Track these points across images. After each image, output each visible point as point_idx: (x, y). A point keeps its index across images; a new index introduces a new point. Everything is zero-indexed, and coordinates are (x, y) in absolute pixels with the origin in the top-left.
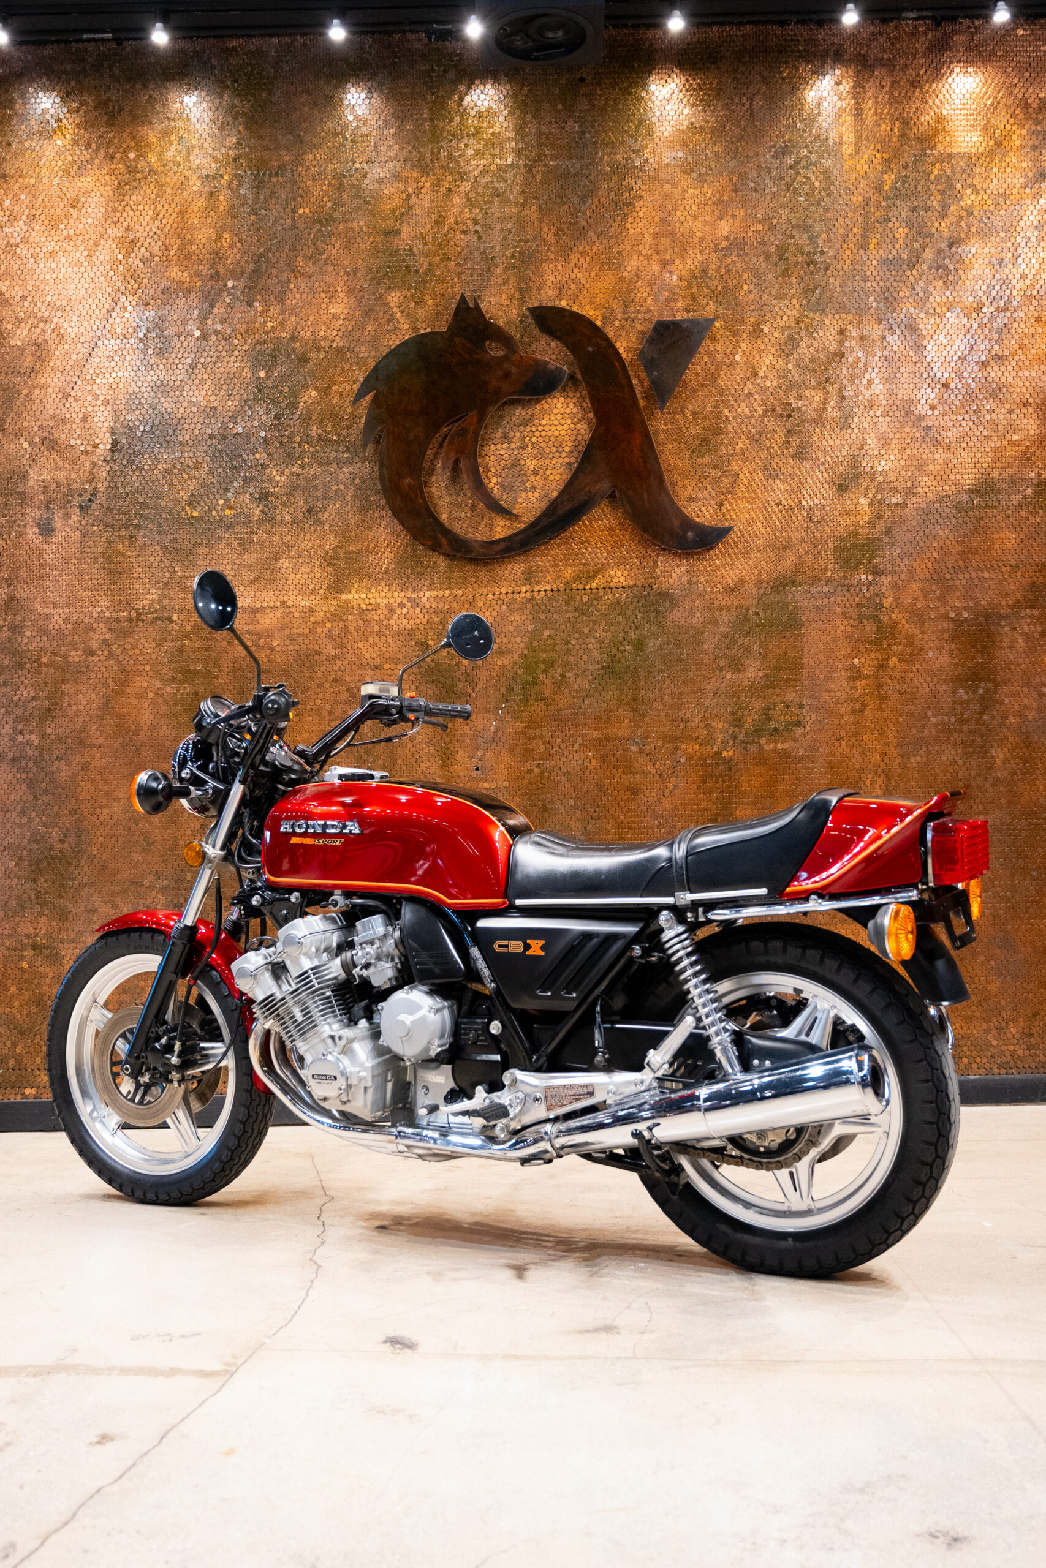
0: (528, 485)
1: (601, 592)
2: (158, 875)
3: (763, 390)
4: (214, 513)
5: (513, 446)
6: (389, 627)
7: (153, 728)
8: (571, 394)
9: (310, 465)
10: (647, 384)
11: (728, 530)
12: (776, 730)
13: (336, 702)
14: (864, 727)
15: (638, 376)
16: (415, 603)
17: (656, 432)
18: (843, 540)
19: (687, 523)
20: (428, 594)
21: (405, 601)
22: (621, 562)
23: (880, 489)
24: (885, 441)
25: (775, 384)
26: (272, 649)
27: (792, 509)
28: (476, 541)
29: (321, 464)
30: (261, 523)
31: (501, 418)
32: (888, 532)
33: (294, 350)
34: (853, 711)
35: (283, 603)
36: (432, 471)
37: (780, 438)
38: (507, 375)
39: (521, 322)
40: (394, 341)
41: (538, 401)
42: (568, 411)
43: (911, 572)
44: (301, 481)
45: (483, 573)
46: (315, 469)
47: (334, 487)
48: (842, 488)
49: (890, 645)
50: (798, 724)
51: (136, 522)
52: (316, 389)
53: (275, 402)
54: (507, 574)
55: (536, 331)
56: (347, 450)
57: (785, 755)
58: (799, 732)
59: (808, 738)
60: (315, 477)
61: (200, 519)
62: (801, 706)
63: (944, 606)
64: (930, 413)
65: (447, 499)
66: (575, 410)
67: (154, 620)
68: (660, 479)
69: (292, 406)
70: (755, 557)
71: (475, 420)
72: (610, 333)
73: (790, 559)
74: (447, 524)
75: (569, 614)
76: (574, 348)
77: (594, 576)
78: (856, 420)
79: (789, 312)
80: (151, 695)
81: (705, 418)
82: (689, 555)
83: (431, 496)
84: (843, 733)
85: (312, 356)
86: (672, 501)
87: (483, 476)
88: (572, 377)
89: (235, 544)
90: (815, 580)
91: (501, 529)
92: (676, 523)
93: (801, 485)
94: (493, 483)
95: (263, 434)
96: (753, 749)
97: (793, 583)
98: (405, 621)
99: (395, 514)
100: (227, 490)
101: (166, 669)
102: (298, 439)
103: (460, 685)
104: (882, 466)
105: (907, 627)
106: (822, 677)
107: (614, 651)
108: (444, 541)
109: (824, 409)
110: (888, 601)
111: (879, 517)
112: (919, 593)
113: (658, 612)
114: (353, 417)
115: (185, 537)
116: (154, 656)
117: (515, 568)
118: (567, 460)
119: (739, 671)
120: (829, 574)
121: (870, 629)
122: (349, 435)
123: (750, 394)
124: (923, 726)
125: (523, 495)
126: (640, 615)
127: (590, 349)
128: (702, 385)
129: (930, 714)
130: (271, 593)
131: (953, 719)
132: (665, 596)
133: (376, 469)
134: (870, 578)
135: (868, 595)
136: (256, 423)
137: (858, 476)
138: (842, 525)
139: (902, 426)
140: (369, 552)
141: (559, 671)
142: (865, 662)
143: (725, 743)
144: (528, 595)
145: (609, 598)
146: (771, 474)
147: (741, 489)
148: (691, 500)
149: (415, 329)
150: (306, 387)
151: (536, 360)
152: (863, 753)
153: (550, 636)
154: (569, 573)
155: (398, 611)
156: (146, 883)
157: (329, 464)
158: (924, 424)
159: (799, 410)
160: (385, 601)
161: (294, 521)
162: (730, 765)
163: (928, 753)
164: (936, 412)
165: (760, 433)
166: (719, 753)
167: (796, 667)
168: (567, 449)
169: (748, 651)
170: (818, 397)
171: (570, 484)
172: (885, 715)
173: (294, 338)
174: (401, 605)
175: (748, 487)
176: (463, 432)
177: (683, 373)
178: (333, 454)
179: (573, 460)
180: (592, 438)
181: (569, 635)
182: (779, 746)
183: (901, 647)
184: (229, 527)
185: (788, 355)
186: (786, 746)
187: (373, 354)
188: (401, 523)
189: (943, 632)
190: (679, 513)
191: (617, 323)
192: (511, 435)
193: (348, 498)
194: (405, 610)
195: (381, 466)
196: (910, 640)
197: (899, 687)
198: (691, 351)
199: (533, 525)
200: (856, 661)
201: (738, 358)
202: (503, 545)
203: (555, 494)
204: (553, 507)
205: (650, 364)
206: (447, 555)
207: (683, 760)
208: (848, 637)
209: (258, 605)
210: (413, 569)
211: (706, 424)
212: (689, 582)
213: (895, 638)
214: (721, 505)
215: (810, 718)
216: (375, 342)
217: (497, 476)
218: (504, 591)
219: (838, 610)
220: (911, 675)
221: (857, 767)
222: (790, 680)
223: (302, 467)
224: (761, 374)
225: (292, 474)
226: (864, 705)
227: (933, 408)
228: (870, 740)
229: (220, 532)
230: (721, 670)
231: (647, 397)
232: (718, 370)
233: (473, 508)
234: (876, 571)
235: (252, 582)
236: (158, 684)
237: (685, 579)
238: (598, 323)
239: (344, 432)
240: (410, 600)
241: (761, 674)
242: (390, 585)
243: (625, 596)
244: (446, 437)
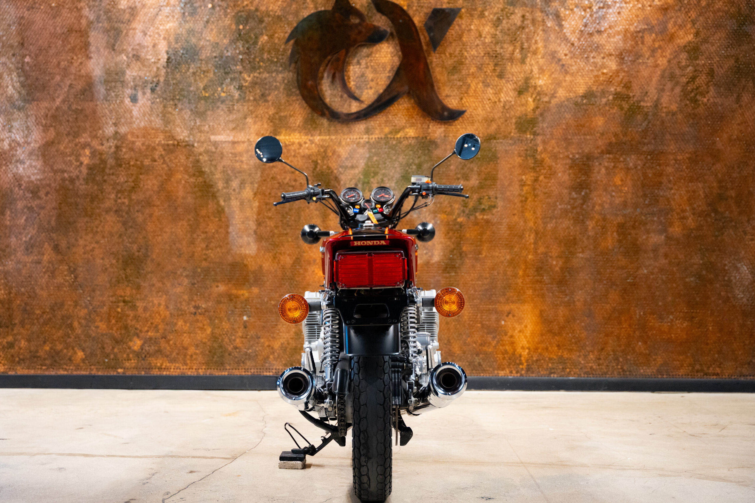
0: (369, 86)
2: (185, 269)
3: (484, 43)
4: (216, 95)
5: (362, 67)
6: (299, 153)
7: (184, 198)
8: (391, 42)
9: (263, 73)
10: (428, 39)
11: (463, 112)
12: (484, 209)
13: (273, 189)
14: (526, 209)
15: (423, 34)
16: (312, 142)
17: (431, 62)
18: (520, 118)
19: (445, 108)
20: (318, 138)
21: (307, 141)
22: (412, 125)
23: (539, 94)
24: (542, 71)
25: (490, 41)
26: (242, 162)
27: (496, 102)
28: (343, 113)
29: (268, 73)
30: (238, 101)
31: (356, 53)
32: (541, 115)
33: (257, 16)
34: (521, 201)
35: (248, 140)
36: (322, 78)
37: (491, 67)
38: (360, 32)
39: (368, 6)
40: (305, 14)
41: (374, 45)
42: (389, 50)
43: (552, 134)
44: (259, 81)
45: (345, 129)
46: (266, 75)
47: (275, 84)
48: (520, 92)
49: (540, 170)
50: (494, 207)
51: (178, 97)
52: (267, 35)
53: (247, 42)
54: (357, 129)
55: (375, 11)
56: (281, 66)
57: (488, 221)
58: (495, 211)
59: (499, 213)
60: (265, 79)
61: (208, 97)
62: (496, 198)
63: (567, 151)
64: (564, 57)
65: (329, 92)
66: (392, 50)
67: (186, 146)
68: (432, 86)
69: (255, 43)
70: (477, 125)
71: (344, 54)
72: (411, 13)
73: (494, 127)
74: (329, 105)
75: (386, 150)
76: (393, 20)
77: (399, 132)
78: (528, 59)
79: (498, 6)
80: (183, 182)
81: (455, 56)
82: (445, 124)
83: (321, 90)
84: (516, 212)
85: (266, 19)
86: (437, 97)
87: (347, 81)
88: (392, 34)
89: (226, 110)
90: (505, 137)
91: (355, 107)
92: (439, 107)
93: (501, 90)
94: (352, 84)
95: (241, 57)
96: (472, 218)
97: (495, 138)
98: (307, 151)
99: (304, 98)
100: (222, 84)
101: (191, 170)
102: (257, 60)
103: (332, 182)
104: (540, 82)
105: (548, 161)
106: (507, 184)
107: (407, 168)
108: (327, 112)
109: (513, 54)
110: (540, 148)
111: (537, 107)
112: (555, 145)
113: (429, 150)
114: (285, 50)
115: (202, 106)
116: (185, 163)
117: (361, 126)
118: (388, 75)
119: (467, 180)
120: (512, 134)
121: (531, 162)
122: (283, 59)
123: (478, 45)
124: (555, 210)
125: (366, 91)
126: (420, 152)
127: (401, 21)
128: (455, 40)
129: (558, 204)
130: (242, 134)
131: (569, 207)
132: (433, 143)
133: (295, 76)
134: (532, 137)
135: (530, 145)
136: (238, 52)
137: (528, 87)
138: (519, 111)
139: (551, 64)
140: (291, 116)
141: (381, 177)
142: (528, 178)
143: (459, 215)
144: (367, 140)
145: (405, 142)
146: (487, 85)
147: (471, 92)
148: (447, 96)
149: (316, 8)
150: (262, 34)
151: (374, 26)
152: (525, 222)
153: (376, 160)
154: (387, 130)
155: (304, 145)
156: (179, 272)
157: (272, 72)
158: (561, 63)
159: (501, 54)
160: (297, 141)
161: (255, 100)
162: (461, 225)
163: (556, 223)
164: (567, 57)
165: (482, 65)
166: (456, 219)
167: (494, 179)
168: (388, 69)
169: (472, 170)
170: (511, 48)
171: (389, 87)
172: (536, 204)
173: (257, 10)
174: (305, 143)
175: (475, 91)
176: (338, 60)
177: (445, 34)
178: (275, 68)
179: (391, 75)
180: (401, 65)
181: (386, 160)
182: (485, 217)
183: (545, 171)
184: (223, 102)
185: (497, 27)
186: (488, 217)
187: (295, 19)
188: (307, 102)
189: (566, 164)
190: (441, 103)
191: (414, 8)
192: (361, 61)
193: (281, 90)
194: (307, 145)
195: (298, 74)
196: (550, 168)
197: (544, 190)
198: (450, 24)
199: (370, 106)
200: (523, 177)
201: (472, 27)
202: (355, 116)
203: (381, 91)
204: (380, 98)
205: (429, 29)
206: (328, 119)
207: (438, 222)
208: (520, 165)
209: (236, 140)
210: (311, 125)
211: (456, 59)
212: (445, 136)
213: (543, 166)
214: (461, 99)
215: (500, 203)
216: (296, 13)
217: (354, 81)
218: (355, 137)
219: (516, 152)
220: (550, 184)
221: (522, 228)
222: (491, 185)
223: (260, 73)
224: (484, 36)
225: (254, 77)
226: (527, 198)
227: (566, 55)
228: (528, 215)
229: (219, 104)
230: (458, 179)
231: (427, 45)
232: (463, 33)
233: (342, 97)
234: (535, 134)
235: (234, 129)
236: (187, 177)
237: (443, 135)
238: (405, 8)
239: (280, 57)
240: (310, 140)
241: (478, 182)
242: (300, 132)
243: (413, 142)
244: (329, 62)
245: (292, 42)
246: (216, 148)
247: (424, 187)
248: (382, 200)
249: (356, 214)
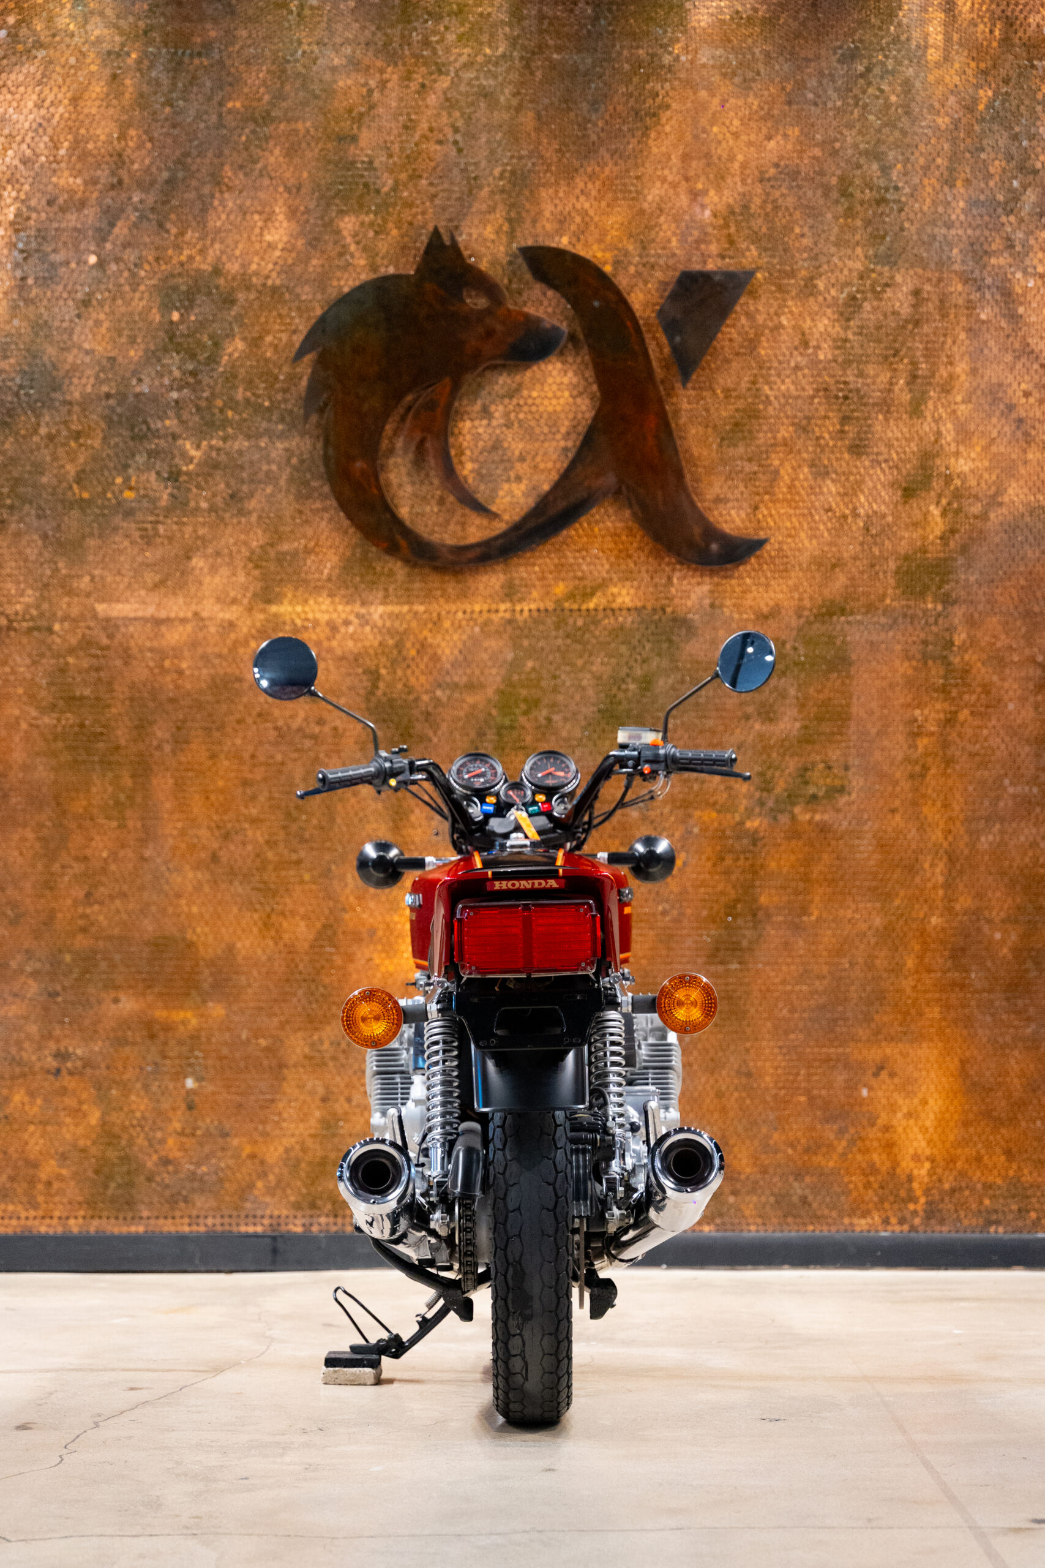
0: (512, 474)
1: (601, 615)
2: (29, 954)
3: (814, 362)
4: (109, 495)
5: (494, 423)
6: (330, 650)
7: (25, 768)
8: (570, 359)
9: (234, 438)
10: (667, 350)
11: (760, 544)
12: (814, 797)
13: (261, 743)
14: (924, 796)
15: (654, 338)
16: (364, 620)
17: (677, 412)
18: (906, 558)
19: (711, 532)
20: (381, 609)
21: (352, 618)
22: (628, 577)
23: (957, 495)
24: (964, 435)
25: (830, 357)
26: (180, 672)
27: (845, 517)
28: (444, 546)
29: (248, 437)
30: (168, 511)
31: (480, 386)
32: (964, 549)
33: (217, 287)
34: (912, 776)
35: (196, 614)
36: (391, 451)
37: (833, 424)
38: (490, 333)
39: (510, 263)
40: (347, 283)
41: (528, 367)
42: (566, 380)
43: (991, 601)
44: (223, 458)
45: (452, 587)
46: (240, 443)
47: (265, 467)
48: (909, 492)
49: (961, 695)
50: (841, 790)
51: (8, 502)
52: (244, 339)
53: (193, 356)
54: (481, 586)
55: (528, 276)
56: (282, 420)
57: (824, 829)
58: (843, 800)
59: (854, 808)
60: (240, 453)
61: (89, 502)
62: (847, 768)
63: (1030, 645)
64: (1024, 400)
65: (409, 489)
66: (575, 380)
67: (30, 630)
68: (680, 475)
69: (213, 360)
70: (795, 575)
71: (448, 389)
72: (622, 282)
73: (841, 580)
74: (408, 523)
75: (559, 642)
76: (576, 302)
77: (592, 594)
78: (930, 404)
79: (850, 263)
80: (24, 726)
81: (739, 397)
82: (712, 573)
83: (389, 484)
84: (897, 803)
85: (241, 296)
86: (692, 504)
87: (455, 461)
88: (572, 337)
89: (136, 535)
90: (870, 608)
91: (476, 530)
92: (697, 530)
93: (858, 486)
94: (467, 469)
95: (175, 395)
96: (784, 819)
97: (843, 611)
98: (350, 644)
99: (343, 505)
100: (126, 467)
101: (43, 693)
102: (219, 403)
103: (418, 726)
104: (963, 465)
105: (982, 672)
106: (874, 731)
107: (614, 690)
108: (403, 543)
109: (890, 391)
110: (960, 637)
111: (953, 531)
112: (999, 628)
113: (670, 641)
114: (292, 378)
115: (72, 525)
116: (28, 676)
117: (492, 580)
118: (562, 444)
119: (771, 720)
120: (888, 601)
121: (936, 675)
122: (285, 401)
123: (797, 368)
124: (998, 798)
125: (506, 486)
126: (648, 646)
127: (596, 304)
128: (737, 354)
129: (1006, 782)
130: (181, 600)
131: (1035, 790)
132: (681, 622)
133: (320, 445)
134: (940, 607)
135: (934, 629)
136: (166, 382)
137: (929, 477)
138: (906, 540)
139: (989, 417)
140: (308, 551)
141: (545, 712)
142: (931, 714)
143: (749, 813)
144: (508, 615)
145: (609, 622)
146: (821, 472)
147: (781, 490)
148: (718, 500)
149: (374, 268)
150: (230, 336)
151: (527, 316)
152: (921, 829)
153: (534, 669)
154: (560, 589)
155: (343, 630)
156: (14, 964)
157: (259, 436)
158: (1014, 415)
159: (858, 391)
160: (326, 617)
161: (212, 509)
162: (755, 838)
163: (1002, 832)
164: (1031, 400)
165: (808, 418)
166: (741, 823)
167: (842, 717)
168: (563, 430)
169: (783, 696)
170: (884, 378)
171: (566, 476)
172: (950, 782)
173: (217, 271)
174: (347, 623)
175: (791, 487)
176: (431, 406)
177: (712, 338)
178: (264, 424)
179: (570, 444)
180: (595, 418)
181: (558, 668)
182: (818, 817)
183: (974, 697)
184: (129, 513)
185: (848, 320)
186: (826, 817)
187: (319, 296)
188: (349, 517)
189: (1029, 679)
190: (702, 519)
191: (632, 269)
192: (493, 408)
193: (282, 482)
194: (351, 629)
195: (327, 442)
196: (986, 689)
197: (970, 747)
198: (724, 311)
199: (516, 527)
200: (917, 712)
201: (784, 321)
202: (478, 551)
203: (546, 487)
204: (543, 503)
205: (671, 326)
206: (406, 561)
207: (696, 830)
208: (909, 682)
209: (163, 614)
210: (362, 576)
211: (740, 404)
212: (712, 606)
213: (966, 685)
214: (756, 508)
215: (856, 782)
216: (321, 282)
217: (472, 460)
218: (477, 608)
219: (898, 647)
220: (985, 732)
221: (914, 846)
222: (833, 734)
223: (225, 439)
224: (813, 343)
225: (211, 447)
226: (925, 768)
227: (1027, 394)
228: (930, 812)
229: (117, 520)
230: (747, 718)
231: (667, 367)
232: (758, 335)
233: (441, 501)
234: (947, 601)
235: (156, 586)
236: (34, 713)
237: (707, 602)
238: (608, 269)
239: (279, 397)
240: (358, 616)
241: (798, 725)
242: (331, 595)
243: (630, 620)
244: (409, 408)
245: (309, 358)
246: (111, 637)
247: (647, 754)
248: (550, 782)
249: (487, 816)
